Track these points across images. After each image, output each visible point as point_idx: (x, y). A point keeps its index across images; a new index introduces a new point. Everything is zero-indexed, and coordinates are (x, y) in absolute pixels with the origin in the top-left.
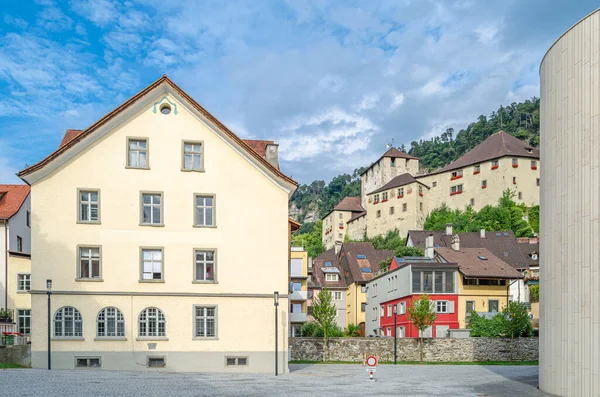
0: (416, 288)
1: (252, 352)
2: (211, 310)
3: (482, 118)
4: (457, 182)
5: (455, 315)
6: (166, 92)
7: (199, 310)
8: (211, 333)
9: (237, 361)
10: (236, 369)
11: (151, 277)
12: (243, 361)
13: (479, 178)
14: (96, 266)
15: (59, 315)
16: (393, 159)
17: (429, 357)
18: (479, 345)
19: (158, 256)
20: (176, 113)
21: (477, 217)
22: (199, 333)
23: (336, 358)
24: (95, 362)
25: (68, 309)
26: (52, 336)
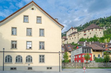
0: (83, 52)
1: (53, 66)
2: (43, 56)
3: (87, 23)
4: (85, 33)
5: (91, 58)
6: (33, 5)
7: (40, 56)
8: (43, 61)
9: (49, 68)
10: (49, 70)
11: (29, 48)
12: (51, 68)
13: (89, 32)
14: (16, 45)
15: (6, 57)
16: (72, 29)
17: (88, 67)
18: (99, 64)
19: (30, 43)
20: (35, 10)
21: (89, 39)
22: (40, 62)
23: (68, 67)
24: (15, 68)
25: (9, 56)
26: (4, 62)
